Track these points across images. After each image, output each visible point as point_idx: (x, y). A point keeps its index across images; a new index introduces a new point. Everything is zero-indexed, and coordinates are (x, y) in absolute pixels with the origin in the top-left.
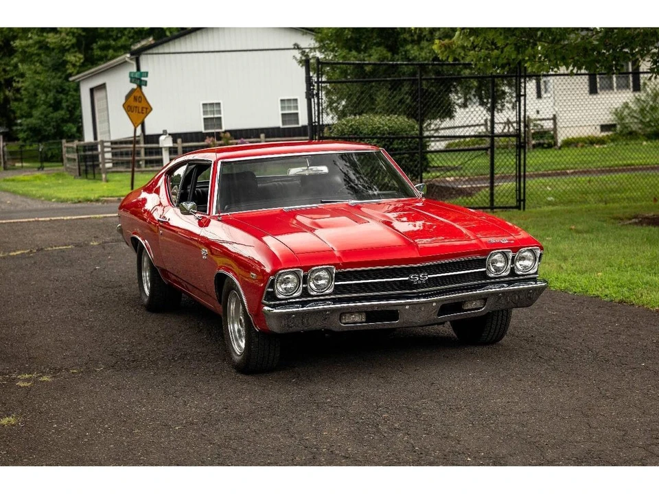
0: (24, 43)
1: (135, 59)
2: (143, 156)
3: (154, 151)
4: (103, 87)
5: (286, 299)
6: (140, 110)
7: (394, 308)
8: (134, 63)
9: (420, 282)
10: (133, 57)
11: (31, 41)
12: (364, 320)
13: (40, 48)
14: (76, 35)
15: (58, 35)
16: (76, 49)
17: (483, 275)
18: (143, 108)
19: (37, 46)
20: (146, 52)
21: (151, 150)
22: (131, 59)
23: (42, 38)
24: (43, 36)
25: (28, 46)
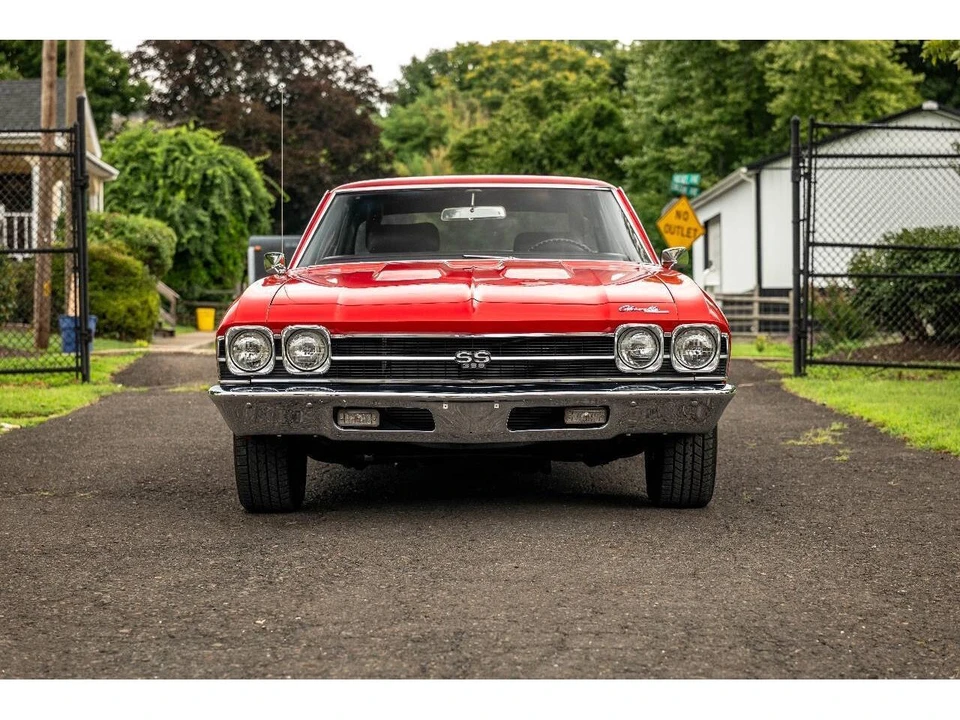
0: (636, 160)
1: (754, 176)
2: (756, 315)
3: (771, 307)
4: (717, 219)
5: (249, 378)
6: (685, 232)
7: (422, 406)
8: (752, 182)
9: (474, 366)
10: (751, 173)
11: (646, 158)
12: (375, 423)
13: (659, 168)
14: (711, 148)
15: (683, 150)
16: (711, 169)
17: (610, 367)
18: (689, 229)
19: (655, 165)
20: (770, 166)
21: (767, 306)
22: (750, 176)
23: (662, 155)
24: (662, 151)
25: (643, 166)
